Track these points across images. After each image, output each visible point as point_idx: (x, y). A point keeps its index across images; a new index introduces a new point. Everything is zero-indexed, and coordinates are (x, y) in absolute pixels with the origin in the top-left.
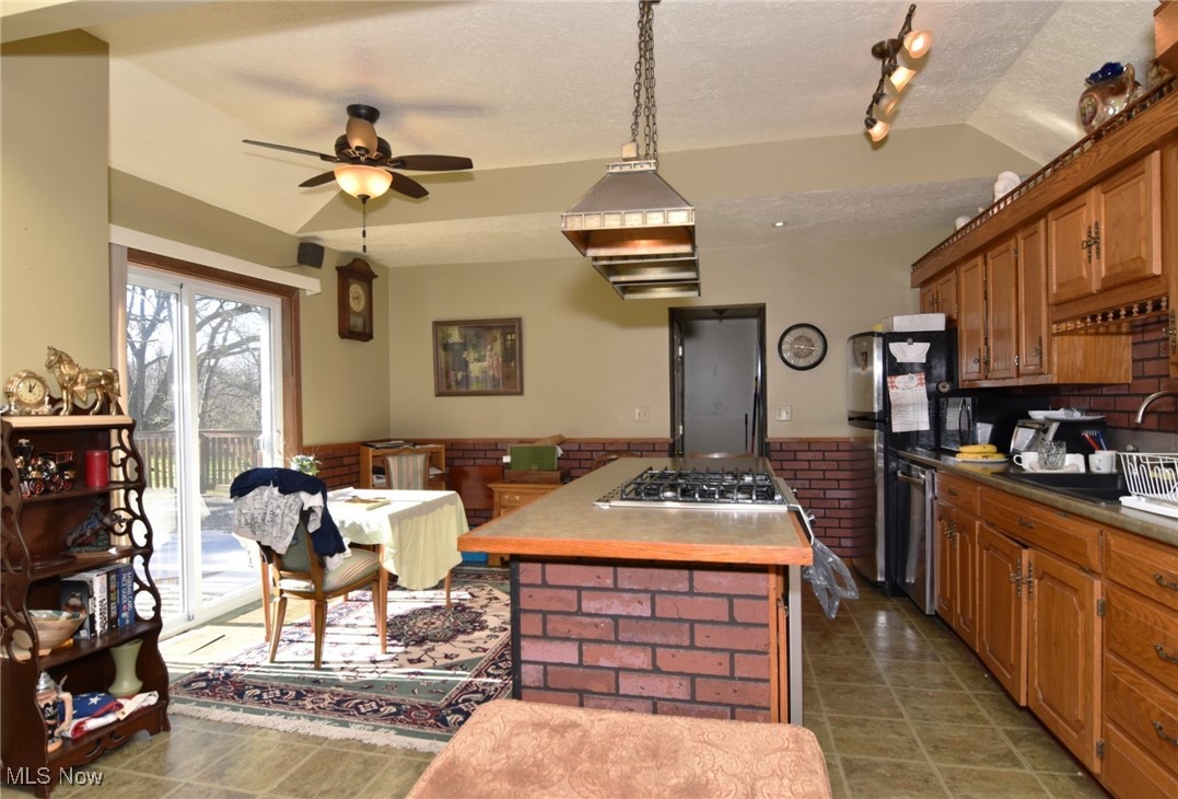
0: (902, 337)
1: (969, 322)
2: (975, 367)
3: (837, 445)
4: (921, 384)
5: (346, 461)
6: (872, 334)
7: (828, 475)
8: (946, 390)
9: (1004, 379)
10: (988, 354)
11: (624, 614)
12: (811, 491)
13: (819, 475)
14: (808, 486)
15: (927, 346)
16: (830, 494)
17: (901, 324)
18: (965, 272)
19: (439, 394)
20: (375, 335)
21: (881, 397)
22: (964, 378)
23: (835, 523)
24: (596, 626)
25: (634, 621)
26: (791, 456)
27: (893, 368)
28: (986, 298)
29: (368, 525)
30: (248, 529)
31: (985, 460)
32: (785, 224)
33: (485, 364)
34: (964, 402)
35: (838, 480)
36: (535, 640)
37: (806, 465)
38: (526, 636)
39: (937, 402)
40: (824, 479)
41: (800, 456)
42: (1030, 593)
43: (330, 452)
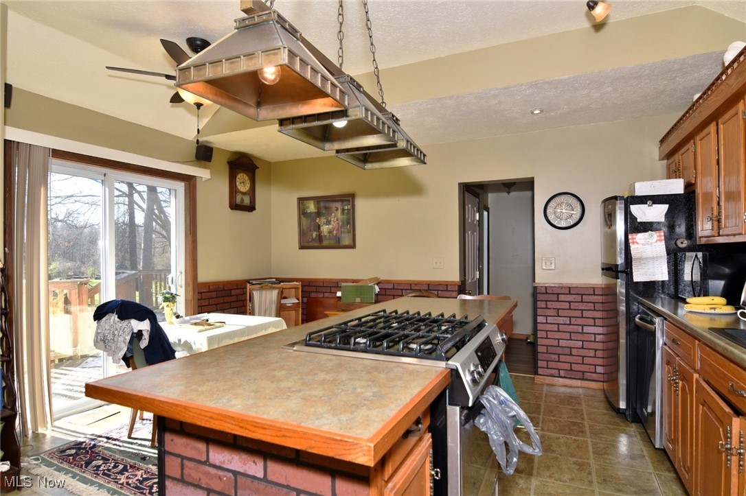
0: (642, 200)
1: (705, 185)
2: (708, 226)
3: (593, 290)
4: (661, 240)
5: (233, 292)
6: (615, 198)
7: (585, 314)
8: (684, 246)
9: (734, 235)
10: (719, 213)
11: (242, 471)
12: (571, 326)
13: (579, 314)
14: (568, 322)
15: (665, 207)
16: (586, 329)
17: (642, 189)
18: (701, 140)
19: (302, 247)
20: (256, 207)
21: (623, 252)
22: (700, 235)
23: (592, 353)
24: (220, 478)
25: (249, 480)
26: (555, 297)
27: (635, 227)
28: (718, 163)
29: (195, 344)
30: (102, 343)
31: (712, 311)
32: (541, 111)
33: (331, 226)
34: (696, 256)
35: (594, 319)
36: (175, 482)
37: (567, 305)
38: (170, 477)
39: (676, 255)
40: (582, 317)
41: (562, 298)
42: (740, 465)
43: (221, 286)
